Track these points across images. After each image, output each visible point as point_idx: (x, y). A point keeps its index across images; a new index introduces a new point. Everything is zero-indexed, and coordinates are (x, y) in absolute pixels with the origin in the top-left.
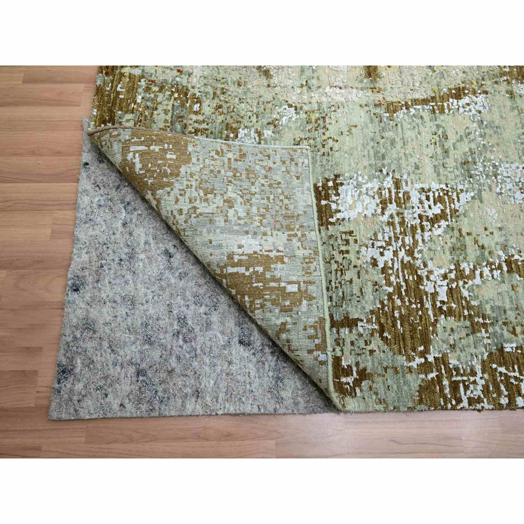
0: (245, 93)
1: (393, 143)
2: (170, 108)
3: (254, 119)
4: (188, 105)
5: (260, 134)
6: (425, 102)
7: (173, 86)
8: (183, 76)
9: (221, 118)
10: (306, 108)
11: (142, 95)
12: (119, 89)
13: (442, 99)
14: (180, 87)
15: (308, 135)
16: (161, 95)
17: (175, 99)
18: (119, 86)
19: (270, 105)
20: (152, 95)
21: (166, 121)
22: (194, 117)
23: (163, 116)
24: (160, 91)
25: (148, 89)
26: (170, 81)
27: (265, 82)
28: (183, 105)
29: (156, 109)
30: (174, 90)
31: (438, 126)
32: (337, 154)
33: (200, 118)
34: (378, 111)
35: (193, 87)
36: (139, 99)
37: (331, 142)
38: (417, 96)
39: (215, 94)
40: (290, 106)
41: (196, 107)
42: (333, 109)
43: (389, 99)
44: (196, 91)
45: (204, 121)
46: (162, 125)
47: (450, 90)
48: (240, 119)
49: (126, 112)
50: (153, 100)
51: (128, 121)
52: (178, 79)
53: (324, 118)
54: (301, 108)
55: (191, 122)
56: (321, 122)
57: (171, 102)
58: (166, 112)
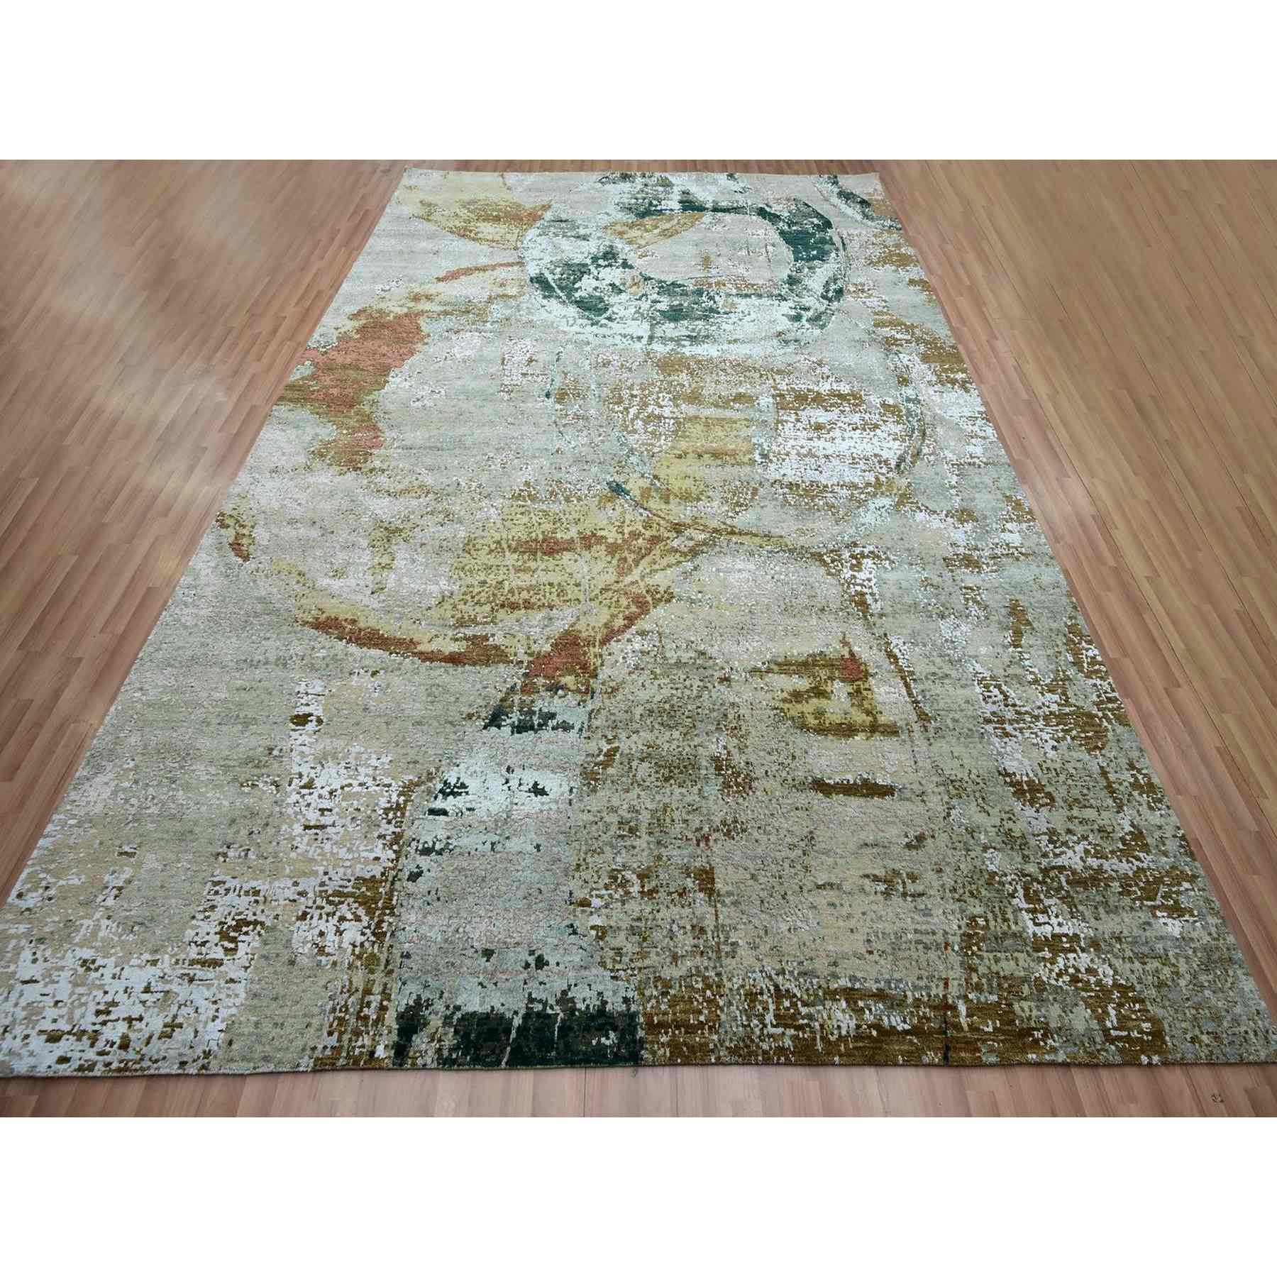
0: (948, 864)
1: (955, 720)
2: (991, 956)
3: (972, 854)
4: (981, 932)
5: (985, 849)
6: (907, 686)
7: (966, 954)
8: (950, 941)
9: (984, 892)
10: (946, 798)
11: (987, 994)
12: (990, 1029)
13: (901, 670)
14: (964, 944)
15: (972, 797)
16: (982, 970)
17: (979, 949)
18: (986, 1029)
19: (953, 836)
20: (984, 981)
21: (1007, 959)
22: (992, 923)
23: (1003, 964)
24: (976, 970)
25: (978, 988)
26: (960, 958)
27: (930, 840)
28: (984, 939)
29: (997, 973)
30: (970, 952)
31: (927, 679)
32: (981, 771)
33: (990, 916)
34: (931, 731)
35: (960, 927)
36: (994, 998)
37: (973, 776)
38: (904, 691)
39: (959, 900)
40: (949, 815)
41: (981, 922)
42: (940, 771)
43: (916, 719)
44: (963, 923)
45: (992, 912)
46: (1012, 963)
47: (891, 663)
48: (978, 870)
49: (1013, 1012)
50: (989, 980)
51: (1023, 1010)
52: (956, 948)
53: (952, 781)
54: (947, 803)
55: (998, 928)
56: (957, 784)
57: (985, 954)
58: (997, 960)
